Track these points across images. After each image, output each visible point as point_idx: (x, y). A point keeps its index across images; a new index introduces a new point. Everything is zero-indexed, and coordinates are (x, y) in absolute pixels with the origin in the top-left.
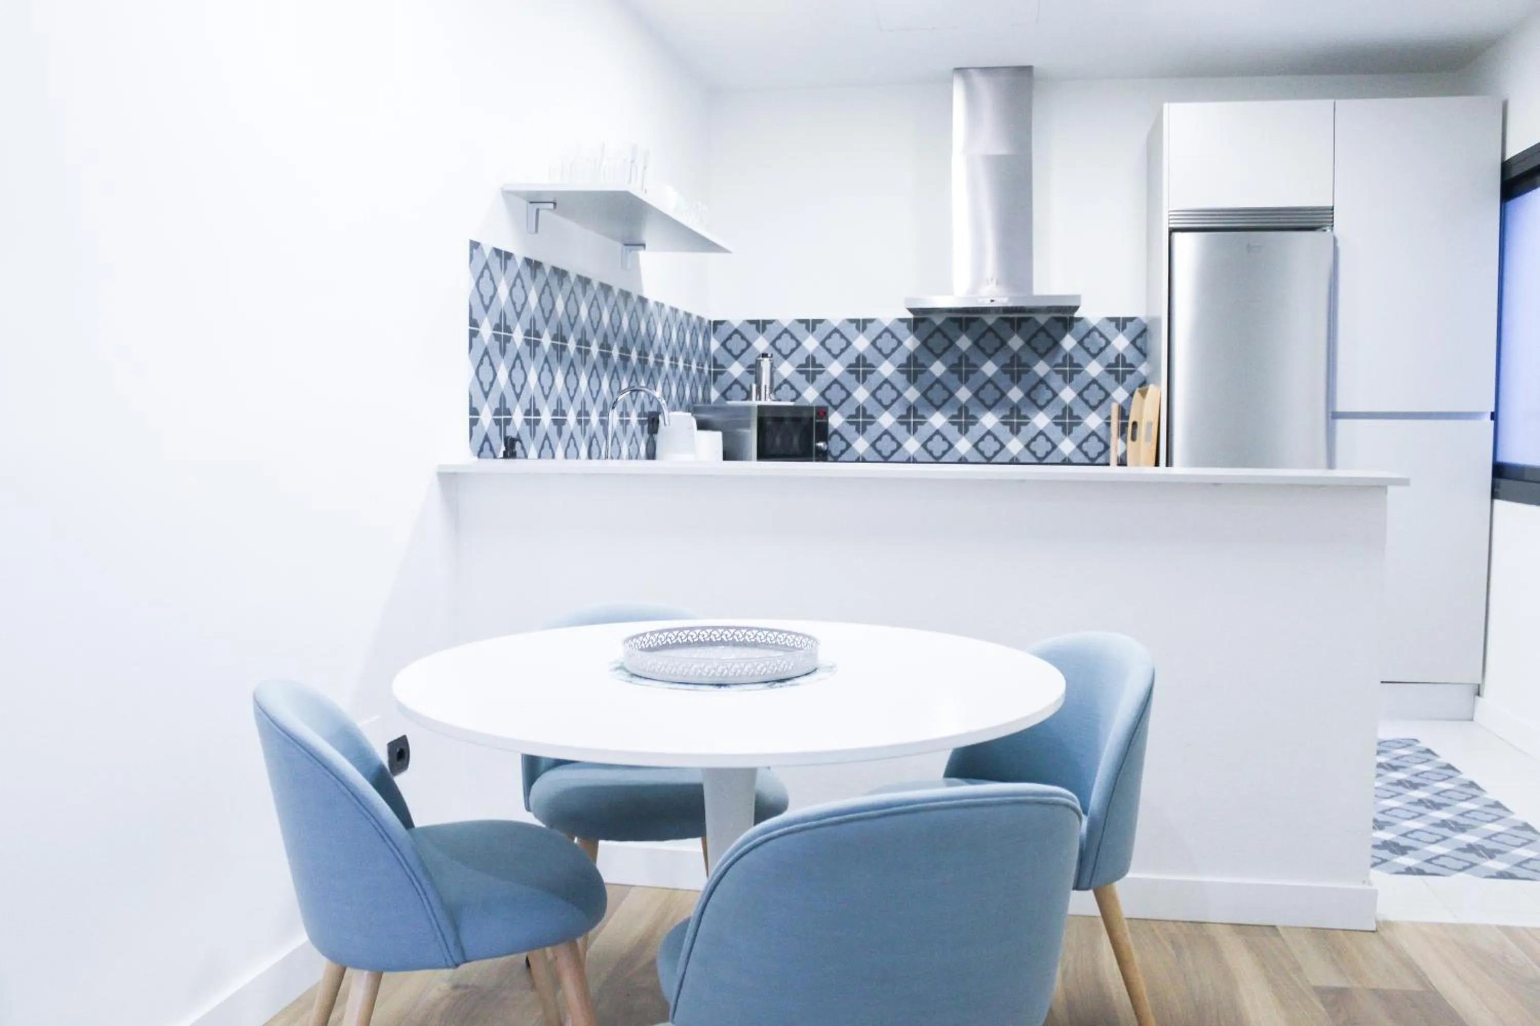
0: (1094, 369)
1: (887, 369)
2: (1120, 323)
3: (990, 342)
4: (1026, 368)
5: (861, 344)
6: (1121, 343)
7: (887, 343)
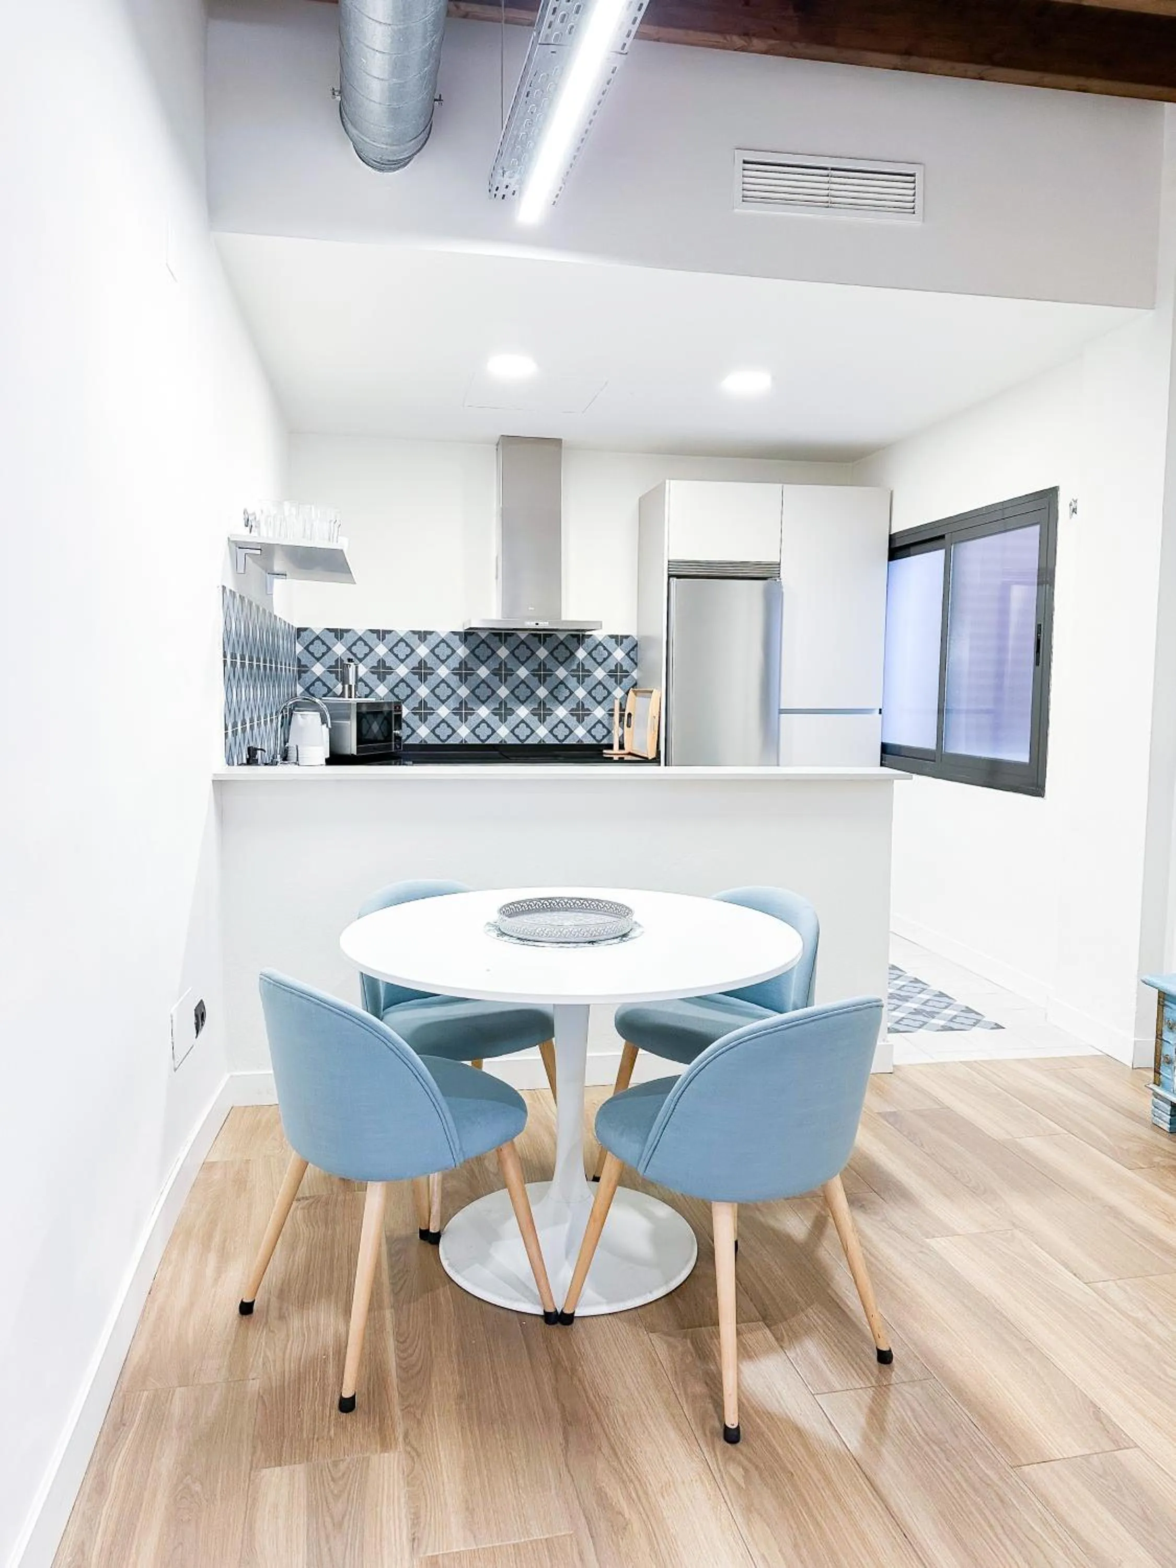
0: (600, 674)
1: (443, 672)
2: (619, 640)
3: (523, 652)
4: (550, 673)
5: (423, 651)
6: (619, 654)
7: (443, 651)
